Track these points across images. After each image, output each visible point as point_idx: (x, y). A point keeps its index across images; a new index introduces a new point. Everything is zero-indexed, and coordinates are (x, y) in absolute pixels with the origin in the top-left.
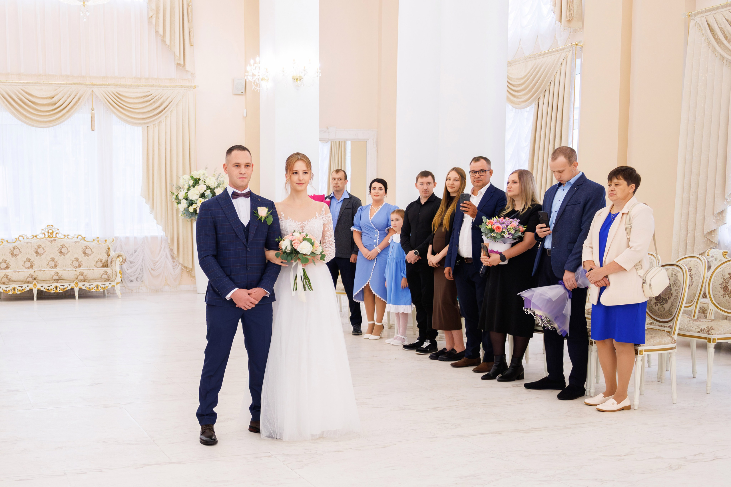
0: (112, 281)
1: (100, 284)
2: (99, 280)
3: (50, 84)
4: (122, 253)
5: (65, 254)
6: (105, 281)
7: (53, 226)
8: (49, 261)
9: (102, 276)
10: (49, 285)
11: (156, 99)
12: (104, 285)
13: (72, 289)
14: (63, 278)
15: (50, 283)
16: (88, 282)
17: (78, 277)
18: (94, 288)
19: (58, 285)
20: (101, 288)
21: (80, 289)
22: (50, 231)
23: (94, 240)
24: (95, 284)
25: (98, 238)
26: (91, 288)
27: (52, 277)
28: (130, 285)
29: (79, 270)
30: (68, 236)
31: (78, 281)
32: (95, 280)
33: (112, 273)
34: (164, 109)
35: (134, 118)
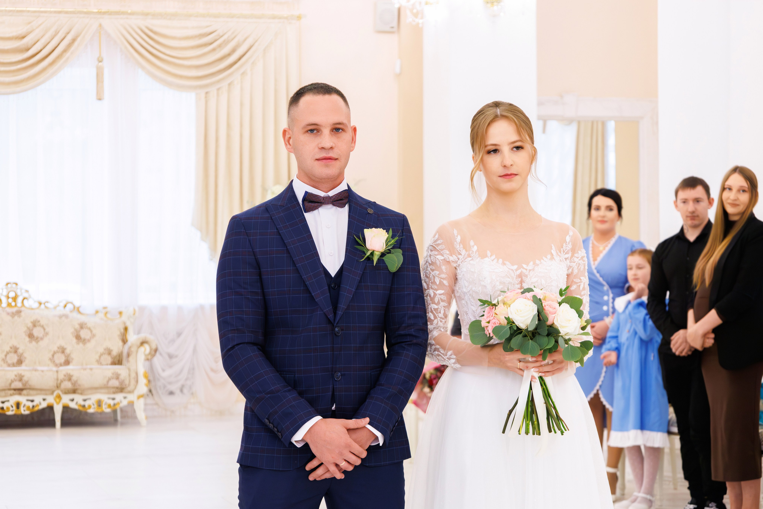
0: (130, 392)
1: (105, 398)
2: (103, 391)
3: (18, 11)
4: (150, 338)
5: (39, 339)
6: (114, 393)
7: (16, 284)
8: (8, 353)
9: (108, 382)
10: (3, 399)
11: (224, 41)
12: (114, 399)
13: (50, 408)
14: (30, 386)
15: (5, 396)
16: (81, 394)
17: (60, 384)
18: (93, 406)
19: (22, 399)
20: (106, 406)
21: (66, 409)
22: (12, 295)
23: (97, 312)
24: (94, 398)
25: (105, 308)
26: (86, 406)
27: (10, 384)
28: (170, 400)
29: (65, 370)
30: (47, 304)
31: (62, 391)
32: (95, 389)
33: (129, 375)
34: (240, 59)
35: (181, 77)
